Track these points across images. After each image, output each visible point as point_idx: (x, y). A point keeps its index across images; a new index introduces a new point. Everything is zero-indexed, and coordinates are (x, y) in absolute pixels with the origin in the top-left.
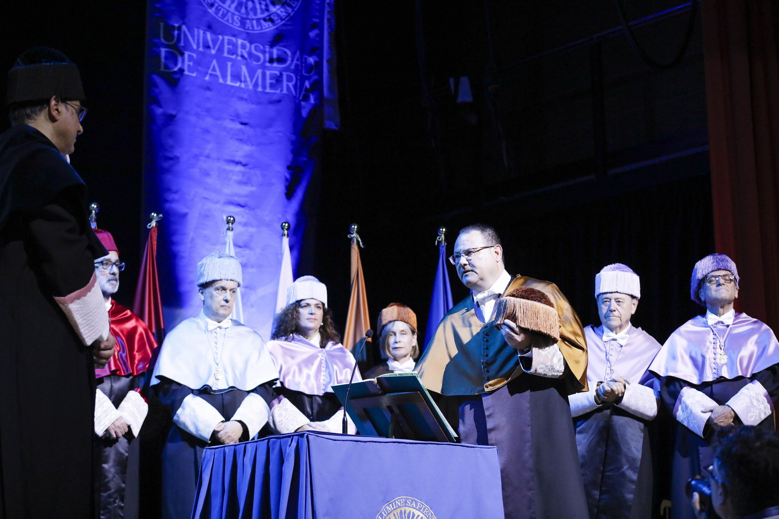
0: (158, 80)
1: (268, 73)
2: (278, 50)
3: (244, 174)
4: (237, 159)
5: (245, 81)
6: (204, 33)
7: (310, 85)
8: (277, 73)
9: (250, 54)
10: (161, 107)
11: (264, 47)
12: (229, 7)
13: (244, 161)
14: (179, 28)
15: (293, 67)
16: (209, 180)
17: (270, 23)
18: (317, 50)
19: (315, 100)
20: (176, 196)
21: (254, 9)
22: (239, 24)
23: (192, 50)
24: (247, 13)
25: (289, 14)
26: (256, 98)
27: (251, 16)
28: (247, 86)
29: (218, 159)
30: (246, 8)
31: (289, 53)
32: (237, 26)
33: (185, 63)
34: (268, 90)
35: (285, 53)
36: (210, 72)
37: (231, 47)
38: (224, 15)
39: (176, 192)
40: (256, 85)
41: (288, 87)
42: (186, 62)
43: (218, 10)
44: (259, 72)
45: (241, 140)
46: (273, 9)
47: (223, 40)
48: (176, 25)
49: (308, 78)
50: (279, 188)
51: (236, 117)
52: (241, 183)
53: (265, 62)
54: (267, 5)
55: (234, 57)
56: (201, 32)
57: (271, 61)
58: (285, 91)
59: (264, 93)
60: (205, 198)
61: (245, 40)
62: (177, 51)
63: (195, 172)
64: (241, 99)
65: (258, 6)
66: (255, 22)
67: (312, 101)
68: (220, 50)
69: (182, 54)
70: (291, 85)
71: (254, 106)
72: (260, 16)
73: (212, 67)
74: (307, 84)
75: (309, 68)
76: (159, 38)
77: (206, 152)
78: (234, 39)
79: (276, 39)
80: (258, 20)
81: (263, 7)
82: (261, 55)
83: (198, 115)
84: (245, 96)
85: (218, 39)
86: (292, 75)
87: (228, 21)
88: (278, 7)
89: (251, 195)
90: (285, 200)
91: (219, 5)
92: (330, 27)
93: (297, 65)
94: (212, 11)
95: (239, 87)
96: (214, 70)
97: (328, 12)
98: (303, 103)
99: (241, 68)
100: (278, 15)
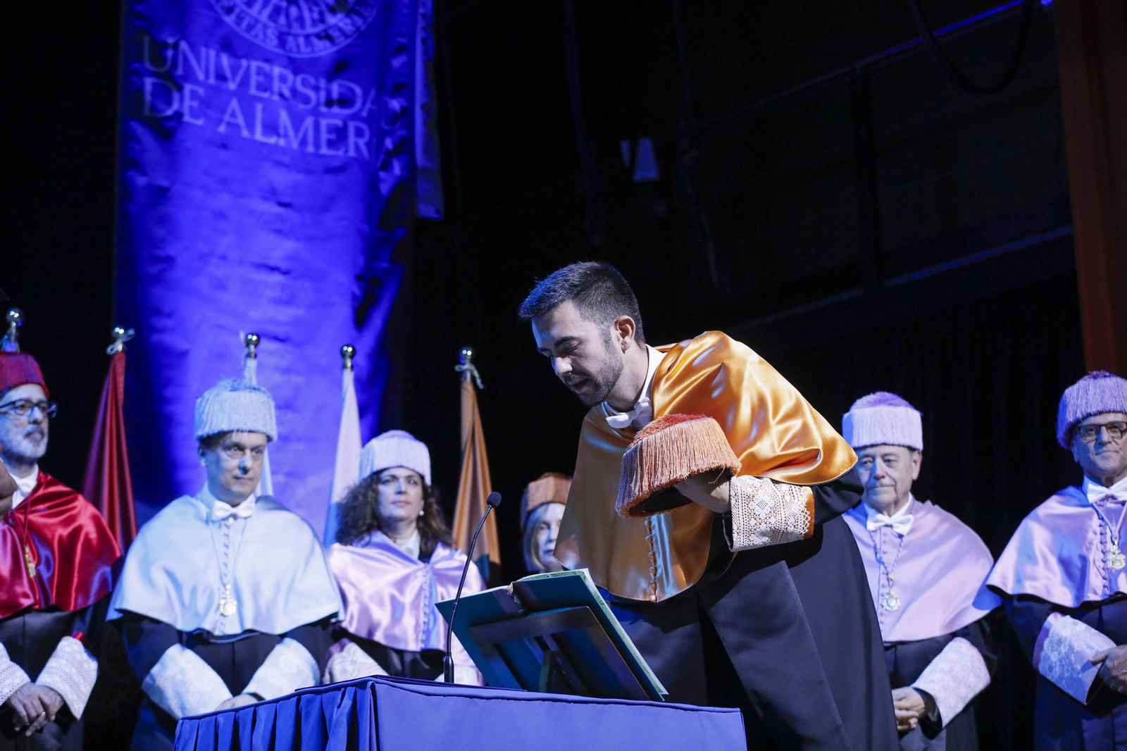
0: (140, 130)
1: (324, 123)
2: (340, 86)
3: (283, 287)
4: (273, 262)
5: (286, 136)
6: (217, 56)
7: (395, 145)
8: (339, 123)
9: (294, 91)
10: (144, 173)
11: (316, 78)
12: (260, 13)
13: (284, 265)
14: (176, 46)
15: (364, 114)
16: (224, 297)
17: (327, 44)
18: (404, 88)
19: (402, 169)
20: (169, 323)
21: (300, 19)
22: (275, 42)
23: (197, 82)
24: (289, 25)
25: (358, 29)
26: (303, 163)
27: (296, 29)
28: (288, 143)
29: (241, 263)
30: (287, 16)
31: (358, 90)
32: (271, 44)
33: (185, 103)
34: (324, 151)
35: (352, 90)
36: (227, 118)
37: (261, 79)
38: (250, 28)
39: (169, 316)
40: (303, 142)
41: (357, 148)
42: (188, 102)
43: (240, 19)
44: (309, 121)
45: (279, 232)
46: (332, 20)
47: (248, 69)
48: (171, 41)
49: (390, 133)
50: (343, 311)
51: (271, 194)
52: (278, 302)
53: (318, 104)
54: (321, 14)
55: (266, 95)
56: (212, 53)
57: (329, 103)
58: (352, 153)
59: (317, 155)
60: (220, 327)
61: (284, 67)
62: (172, 82)
63: (202, 282)
64: (279, 164)
65: (307, 14)
66: (301, 41)
67: (397, 170)
68: (244, 83)
69: (181, 89)
70: (362, 142)
71: (300, 177)
72: (310, 30)
73: (229, 111)
74: (389, 143)
75: (393, 117)
76: (141, 61)
77: (221, 250)
78: (266, 67)
79: (337, 68)
80: (307, 37)
81: (316, 16)
82: (311, 94)
83: (206, 189)
84: (286, 159)
85: (239, 66)
86: (364, 127)
87: (256, 36)
88: (340, 16)
89: (296, 322)
90: (353, 332)
91: (242, 11)
92: (425, 53)
93: (370, 111)
94: (230, 20)
95: (276, 146)
96: (233, 115)
97: (424, 29)
98: (382, 175)
99: (278, 115)
100: (340, 30)
